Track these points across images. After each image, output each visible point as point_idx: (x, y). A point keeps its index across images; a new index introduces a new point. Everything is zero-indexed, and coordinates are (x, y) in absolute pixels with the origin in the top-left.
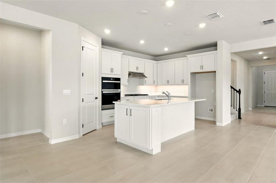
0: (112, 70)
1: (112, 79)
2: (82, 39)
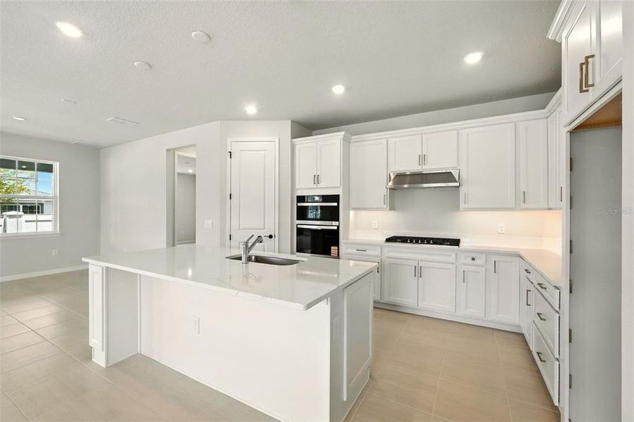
1: (317, 198)
2: (229, 140)
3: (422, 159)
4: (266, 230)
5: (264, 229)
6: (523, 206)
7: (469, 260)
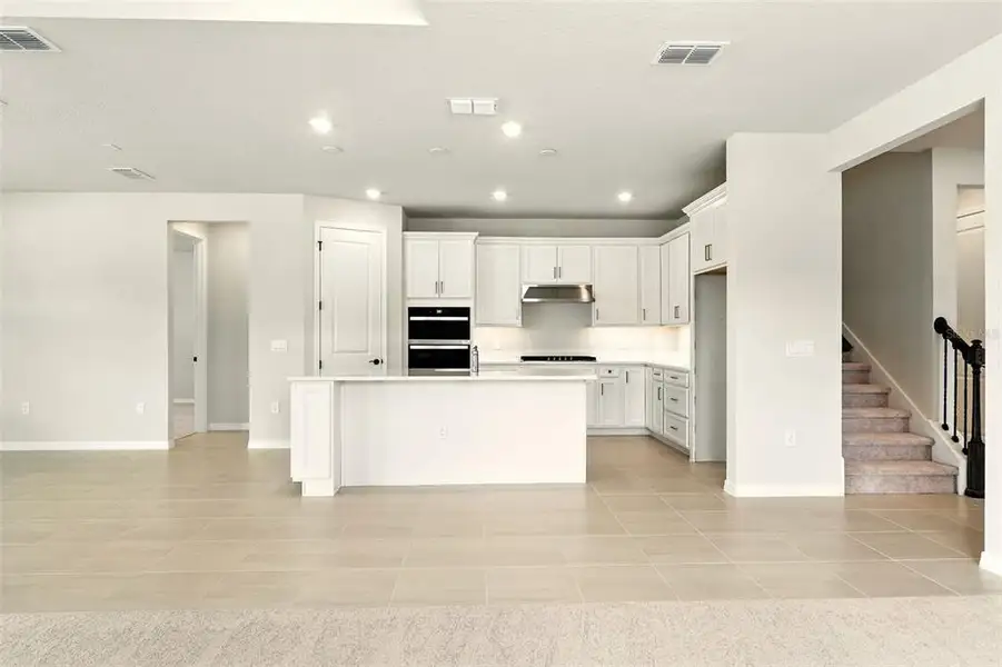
0: (439, 286)
1: (439, 311)
2: (318, 224)
3: (557, 272)
4: (369, 354)
5: (367, 351)
6: (644, 322)
7: (607, 373)
